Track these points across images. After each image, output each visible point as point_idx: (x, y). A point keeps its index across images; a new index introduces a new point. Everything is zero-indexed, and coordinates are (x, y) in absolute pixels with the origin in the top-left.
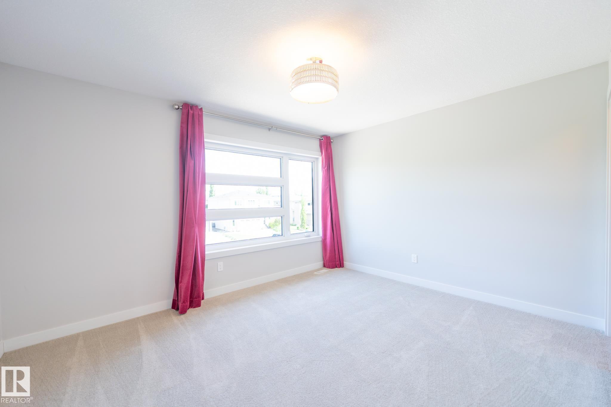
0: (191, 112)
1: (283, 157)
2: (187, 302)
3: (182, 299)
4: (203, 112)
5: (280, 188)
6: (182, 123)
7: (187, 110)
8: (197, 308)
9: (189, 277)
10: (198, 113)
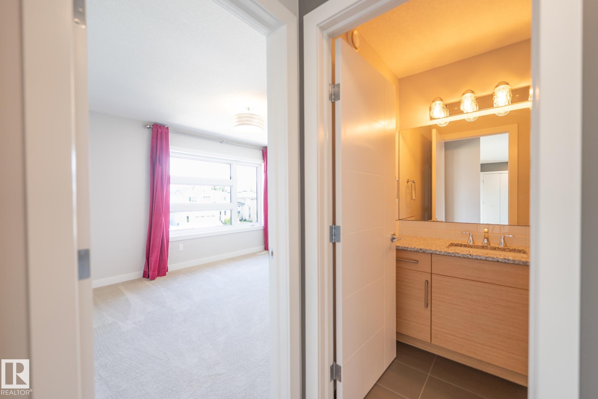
0: (160, 130)
1: (232, 163)
2: (156, 271)
3: (152, 269)
4: (169, 130)
5: (230, 187)
6: (153, 138)
7: (157, 129)
8: (163, 277)
9: (158, 253)
10: (165, 131)
